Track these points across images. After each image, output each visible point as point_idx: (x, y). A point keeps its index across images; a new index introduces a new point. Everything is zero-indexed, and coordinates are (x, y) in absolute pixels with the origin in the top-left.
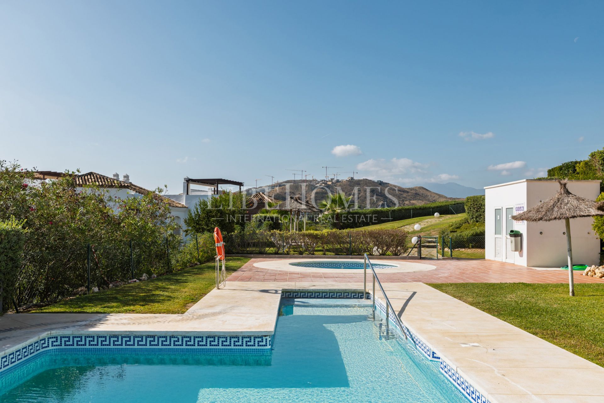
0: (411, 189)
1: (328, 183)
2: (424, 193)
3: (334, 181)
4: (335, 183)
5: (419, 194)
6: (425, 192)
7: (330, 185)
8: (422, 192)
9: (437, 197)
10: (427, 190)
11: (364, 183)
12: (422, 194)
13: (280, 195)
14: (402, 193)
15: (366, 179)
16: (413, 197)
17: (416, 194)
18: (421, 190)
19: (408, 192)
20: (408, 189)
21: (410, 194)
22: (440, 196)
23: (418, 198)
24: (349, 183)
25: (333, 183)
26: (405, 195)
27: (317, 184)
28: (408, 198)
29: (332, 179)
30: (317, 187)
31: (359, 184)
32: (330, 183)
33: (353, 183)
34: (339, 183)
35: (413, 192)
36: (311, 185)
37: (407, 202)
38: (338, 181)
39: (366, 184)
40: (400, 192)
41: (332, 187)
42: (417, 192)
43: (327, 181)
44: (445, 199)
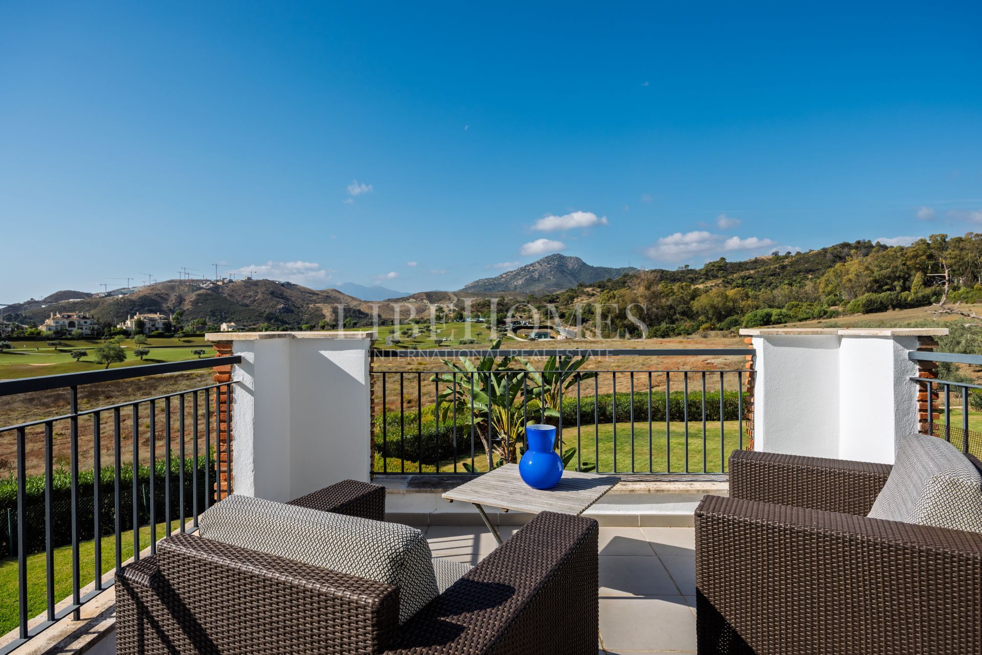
0: (323, 292)
1: (218, 283)
3: (225, 281)
4: (227, 284)
5: (330, 297)
6: (337, 294)
8: (334, 295)
9: (350, 300)
10: (340, 293)
11: (263, 284)
12: (334, 297)
13: (148, 296)
14: (311, 295)
15: (267, 280)
16: (323, 300)
17: (327, 296)
18: (333, 293)
19: (318, 295)
20: (319, 291)
21: (320, 296)
22: (353, 298)
23: (329, 301)
24: (244, 284)
25: (224, 283)
26: (314, 298)
27: (203, 284)
28: (319, 300)
29: (224, 279)
30: (202, 288)
31: (257, 285)
32: (220, 283)
33: (250, 283)
34: (231, 284)
35: (325, 294)
36: (194, 285)
37: (311, 306)
38: (231, 281)
39: (265, 285)
40: (309, 295)
41: (222, 288)
42: (329, 295)
43: (218, 281)
44: (358, 302)
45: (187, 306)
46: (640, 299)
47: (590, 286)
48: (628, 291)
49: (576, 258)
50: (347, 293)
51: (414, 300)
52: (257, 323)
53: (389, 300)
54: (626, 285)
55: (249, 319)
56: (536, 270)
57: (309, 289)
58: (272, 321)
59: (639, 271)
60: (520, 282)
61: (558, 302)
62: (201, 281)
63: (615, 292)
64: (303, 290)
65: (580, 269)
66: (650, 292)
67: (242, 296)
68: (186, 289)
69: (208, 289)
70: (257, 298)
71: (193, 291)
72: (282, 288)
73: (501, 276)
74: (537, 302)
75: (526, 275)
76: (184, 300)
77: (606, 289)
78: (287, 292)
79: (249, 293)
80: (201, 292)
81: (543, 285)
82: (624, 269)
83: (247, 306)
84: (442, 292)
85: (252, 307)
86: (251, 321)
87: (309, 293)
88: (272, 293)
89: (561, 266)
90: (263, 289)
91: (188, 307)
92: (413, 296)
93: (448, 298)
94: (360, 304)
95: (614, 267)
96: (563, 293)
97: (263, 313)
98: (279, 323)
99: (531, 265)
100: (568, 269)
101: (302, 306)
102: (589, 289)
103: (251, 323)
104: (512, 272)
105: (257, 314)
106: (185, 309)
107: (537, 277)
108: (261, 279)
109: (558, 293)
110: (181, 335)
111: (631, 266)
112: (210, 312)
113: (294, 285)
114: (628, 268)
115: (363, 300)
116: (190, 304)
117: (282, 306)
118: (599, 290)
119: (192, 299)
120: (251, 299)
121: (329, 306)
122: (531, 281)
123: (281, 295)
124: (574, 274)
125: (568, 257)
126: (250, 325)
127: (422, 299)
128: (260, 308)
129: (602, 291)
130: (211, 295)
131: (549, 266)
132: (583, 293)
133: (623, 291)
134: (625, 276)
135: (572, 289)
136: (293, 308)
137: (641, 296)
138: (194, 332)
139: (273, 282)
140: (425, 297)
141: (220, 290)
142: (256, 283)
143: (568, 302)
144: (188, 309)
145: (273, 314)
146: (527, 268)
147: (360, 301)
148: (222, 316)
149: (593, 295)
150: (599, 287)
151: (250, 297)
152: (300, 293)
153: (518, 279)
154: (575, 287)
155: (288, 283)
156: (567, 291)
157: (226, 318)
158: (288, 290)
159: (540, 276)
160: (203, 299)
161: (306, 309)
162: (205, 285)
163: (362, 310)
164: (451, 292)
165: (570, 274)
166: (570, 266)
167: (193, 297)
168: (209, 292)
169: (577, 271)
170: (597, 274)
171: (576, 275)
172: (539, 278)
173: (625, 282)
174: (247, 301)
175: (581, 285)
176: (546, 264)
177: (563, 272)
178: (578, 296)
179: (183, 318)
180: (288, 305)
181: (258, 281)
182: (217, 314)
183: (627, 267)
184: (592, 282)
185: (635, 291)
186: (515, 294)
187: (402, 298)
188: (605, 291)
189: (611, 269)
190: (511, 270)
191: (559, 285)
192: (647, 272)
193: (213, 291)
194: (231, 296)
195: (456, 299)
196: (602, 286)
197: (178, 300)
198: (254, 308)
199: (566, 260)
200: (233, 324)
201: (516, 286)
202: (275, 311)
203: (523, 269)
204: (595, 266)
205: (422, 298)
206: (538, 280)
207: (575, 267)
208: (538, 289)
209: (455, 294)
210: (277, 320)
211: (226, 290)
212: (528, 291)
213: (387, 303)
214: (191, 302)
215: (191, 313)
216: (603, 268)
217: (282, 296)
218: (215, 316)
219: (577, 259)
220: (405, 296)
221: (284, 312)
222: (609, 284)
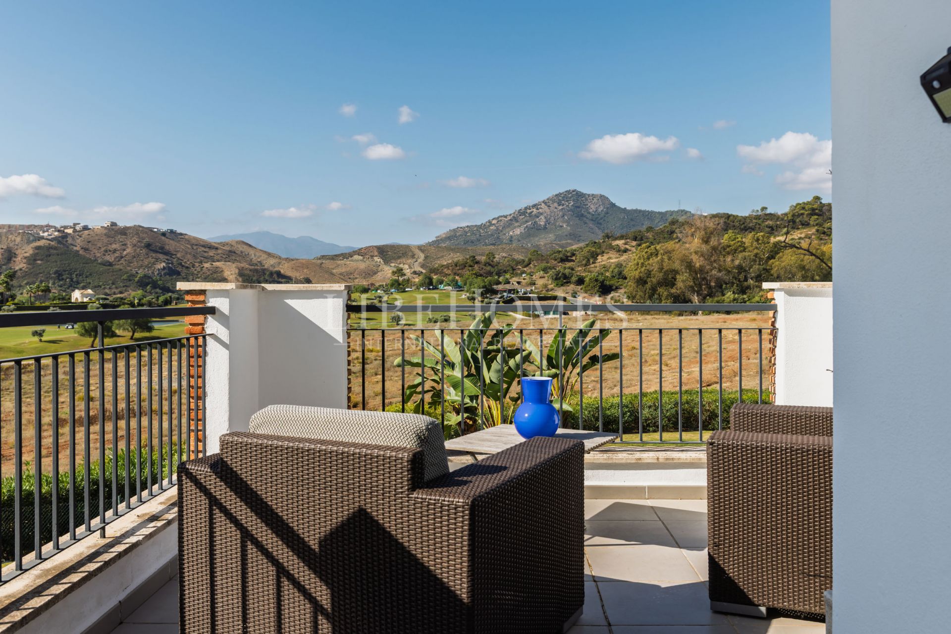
0: (224, 244)
1: (66, 231)
2: (243, 250)
3: (78, 228)
4: (79, 231)
5: (235, 253)
6: (246, 249)
7: (70, 234)
8: (241, 249)
9: (264, 256)
10: (250, 246)
11: (135, 233)
12: (242, 252)
14: (207, 250)
15: (139, 226)
16: (224, 256)
17: (230, 251)
18: (239, 246)
19: (217, 249)
20: (218, 243)
21: (219, 251)
22: (269, 255)
23: (234, 258)
24: (105, 232)
25: (75, 231)
26: (211, 253)
27: (44, 232)
28: (216, 257)
29: (75, 225)
30: (43, 238)
31: (125, 234)
32: (70, 231)
33: (114, 231)
34: (86, 232)
35: (227, 248)
36: (29, 233)
37: (207, 265)
38: (85, 228)
39: (137, 234)
40: (203, 249)
41: (73, 238)
42: (233, 249)
43: (66, 227)
44: (277, 260)
45: (19, 264)
46: (694, 258)
47: (622, 237)
48: (677, 246)
49: (601, 196)
50: (260, 248)
51: (361, 258)
52: (126, 291)
53: (323, 257)
54: (675, 236)
55: (113, 284)
56: (542, 214)
57: (203, 241)
58: (148, 287)
59: (693, 215)
60: (518, 231)
61: (573, 261)
62: (41, 227)
63: (658, 247)
64: (194, 241)
65: (607, 213)
66: (708, 247)
67: (103, 249)
68: (18, 239)
69: (51, 240)
70: (125, 253)
71: (29, 242)
72: (163, 238)
73: (490, 222)
74: (542, 260)
75: (527, 222)
76: (15, 255)
77: (645, 243)
78: (171, 245)
79: (114, 246)
80: (41, 243)
81: (551, 236)
82: (672, 213)
83: (111, 264)
84: (402, 246)
85: (117, 267)
86: (117, 288)
87: (203, 246)
88: (148, 246)
89: (579, 207)
90: (135, 240)
91: (21, 265)
92: (359, 252)
93: (410, 254)
94: (280, 263)
95: (657, 210)
96: (581, 248)
97: (133, 276)
98: (158, 290)
99: (534, 206)
100: (589, 213)
101: (193, 266)
102: (620, 243)
103: (117, 291)
104: (506, 217)
105: (125, 277)
106: (17, 268)
107: (542, 223)
108: (129, 224)
109: (574, 247)
110: (13, 307)
111: (682, 208)
112: (56, 273)
113: (181, 234)
114: (677, 212)
115: (284, 256)
116: (25, 261)
117: (164, 264)
118: (634, 243)
119: (27, 255)
120: (116, 255)
121: (234, 265)
122: (535, 230)
123: (162, 248)
124: (597, 220)
125: (589, 195)
126: (115, 293)
127: (372, 256)
128: (129, 268)
129: (639, 245)
130: (56, 248)
131: (561, 207)
132: (611, 248)
133: (670, 245)
134: (673, 223)
135: (595, 243)
136: (179, 269)
137: (696, 253)
138: (32, 303)
139: (150, 230)
140: (376, 253)
141: (70, 240)
142: (124, 231)
143: (589, 260)
144: (21, 269)
145: (149, 277)
146: (529, 211)
147: (280, 258)
148: (72, 280)
149: (626, 251)
150: (635, 239)
151: (115, 251)
152: (189, 246)
153: (515, 228)
154: (599, 238)
155: (172, 232)
156: (587, 245)
157: (78, 283)
158: (171, 242)
159: (548, 221)
160: (43, 254)
161: (199, 269)
162: (46, 234)
163: (282, 272)
164: (414, 246)
165: (592, 220)
166: (592, 208)
167: (28, 250)
168: (53, 243)
169: (602, 216)
170: (632, 220)
171: (601, 221)
172: (546, 225)
173: (672, 232)
174: (110, 258)
175: (608, 237)
176: (556, 205)
177: (581, 216)
178: (603, 252)
179: (15, 282)
180: (172, 263)
181: (126, 228)
182: (64, 277)
183: (676, 210)
184: (624, 232)
185: (687, 245)
186: (510, 249)
187: (342, 254)
188: (644, 245)
189: (652, 212)
190: (505, 214)
191: (574, 236)
192: (706, 217)
193: (59, 242)
194: (86, 249)
195: (422, 256)
196: (639, 238)
197: (6, 255)
198: (121, 268)
199: (586, 200)
200: (90, 291)
201: (511, 237)
202: (153, 273)
203: (522, 212)
204: (629, 208)
205: (372, 254)
206: (545, 228)
207: (600, 210)
208: (544, 241)
209: (421, 248)
210: (155, 285)
211: (78, 241)
212: (529, 245)
213: (319, 261)
214: (25, 258)
215: (26, 274)
216: (640, 211)
217: (163, 251)
218: (63, 279)
219: (603, 198)
220: (347, 251)
221: (165, 275)
222: (650, 235)
